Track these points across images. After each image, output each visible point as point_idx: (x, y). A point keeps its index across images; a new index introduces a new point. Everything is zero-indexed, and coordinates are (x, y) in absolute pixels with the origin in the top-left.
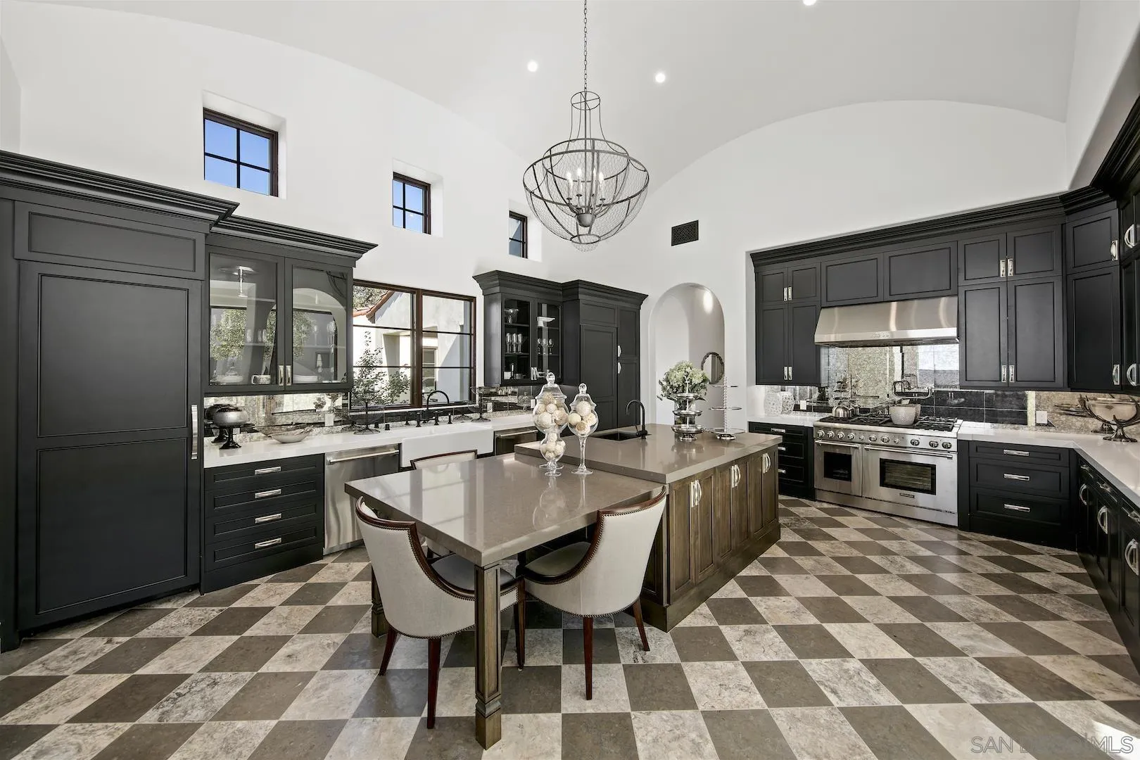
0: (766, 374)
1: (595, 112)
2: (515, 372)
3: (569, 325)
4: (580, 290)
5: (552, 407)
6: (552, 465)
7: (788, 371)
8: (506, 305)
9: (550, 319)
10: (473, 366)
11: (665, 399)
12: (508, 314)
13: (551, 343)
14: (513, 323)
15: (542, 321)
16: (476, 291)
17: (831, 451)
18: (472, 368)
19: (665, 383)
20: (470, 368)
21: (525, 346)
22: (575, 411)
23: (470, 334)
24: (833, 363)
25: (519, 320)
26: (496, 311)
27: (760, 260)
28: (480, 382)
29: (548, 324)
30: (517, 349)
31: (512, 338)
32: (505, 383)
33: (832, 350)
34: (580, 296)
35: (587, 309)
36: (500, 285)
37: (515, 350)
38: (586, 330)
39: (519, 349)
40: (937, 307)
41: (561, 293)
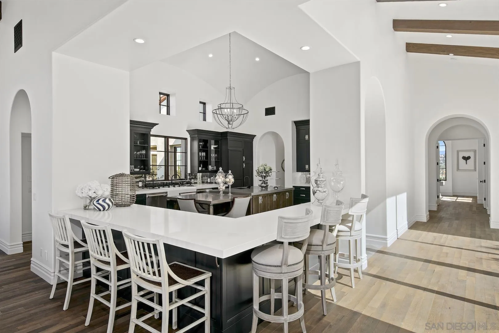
0: (300, 168)
1: (233, 90)
2: (202, 168)
3: (224, 148)
4: (228, 135)
5: (221, 177)
6: (221, 193)
7: (307, 167)
8: (200, 141)
9: (216, 146)
10: (186, 165)
11: (258, 176)
12: (200, 145)
13: (216, 156)
14: (202, 148)
15: (213, 147)
16: (188, 136)
18: (186, 166)
19: (258, 171)
20: (185, 166)
21: (207, 157)
22: (228, 178)
23: (185, 153)
25: (204, 148)
26: (196, 144)
27: (298, 124)
28: (189, 171)
29: (215, 148)
30: (203, 158)
31: (201, 154)
32: (199, 172)
34: (228, 137)
35: (231, 142)
36: (198, 134)
37: (202, 158)
38: (230, 150)
39: (204, 158)
41: (220, 135)
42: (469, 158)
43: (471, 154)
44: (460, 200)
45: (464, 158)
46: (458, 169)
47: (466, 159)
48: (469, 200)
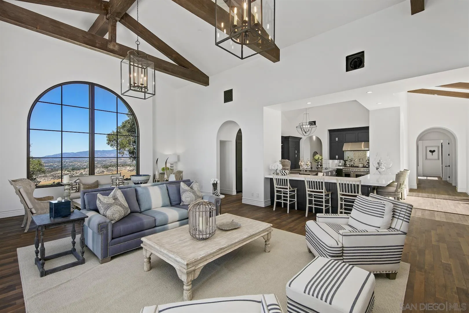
0: (332, 157)
7: (337, 157)
17: (347, 173)
24: (347, 155)
27: (330, 131)
33: (347, 152)
38: (290, 147)
40: (362, 144)
42: (434, 151)
43: (436, 149)
44: (429, 178)
45: (430, 151)
46: (426, 159)
47: (432, 152)
48: (436, 179)
